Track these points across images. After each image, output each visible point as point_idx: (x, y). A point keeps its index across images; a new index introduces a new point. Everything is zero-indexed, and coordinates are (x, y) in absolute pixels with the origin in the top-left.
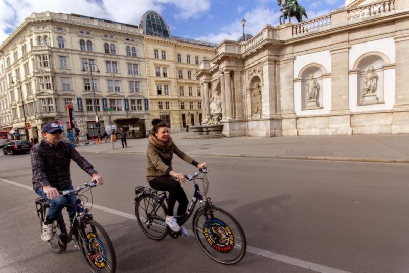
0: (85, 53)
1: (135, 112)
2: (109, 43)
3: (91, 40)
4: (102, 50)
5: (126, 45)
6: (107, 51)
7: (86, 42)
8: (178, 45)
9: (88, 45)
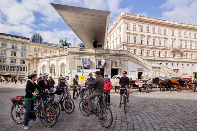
0: (3, 48)
1: (21, 72)
2: (14, 45)
3: (7, 44)
4: (11, 47)
5: (22, 46)
6: (13, 48)
7: (4, 44)
8: (46, 47)
9: (5, 45)
